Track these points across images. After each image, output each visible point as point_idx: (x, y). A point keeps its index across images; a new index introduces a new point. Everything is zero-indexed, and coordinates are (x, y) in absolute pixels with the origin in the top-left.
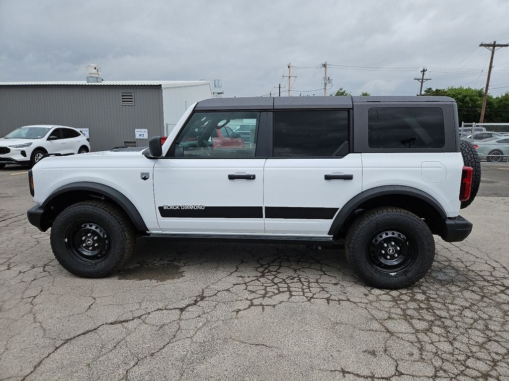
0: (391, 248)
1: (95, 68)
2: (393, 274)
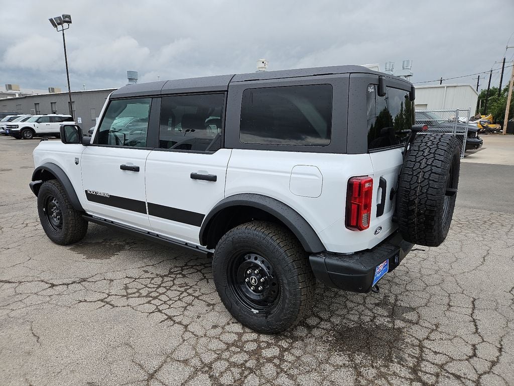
0: (254, 277)
1: (263, 62)
2: (255, 311)
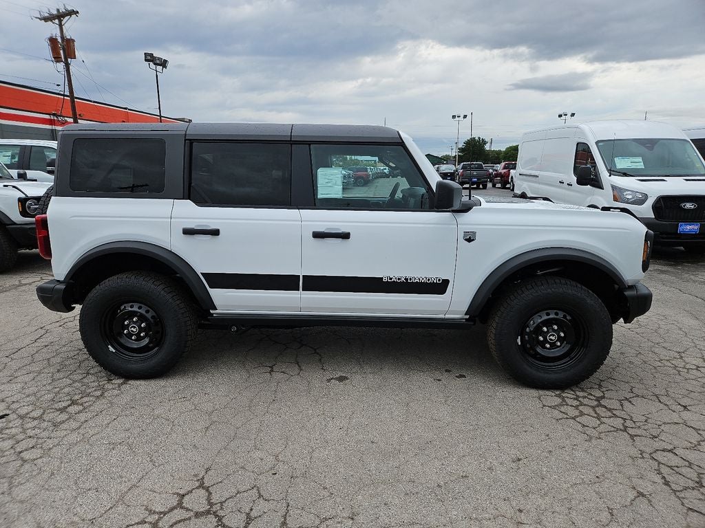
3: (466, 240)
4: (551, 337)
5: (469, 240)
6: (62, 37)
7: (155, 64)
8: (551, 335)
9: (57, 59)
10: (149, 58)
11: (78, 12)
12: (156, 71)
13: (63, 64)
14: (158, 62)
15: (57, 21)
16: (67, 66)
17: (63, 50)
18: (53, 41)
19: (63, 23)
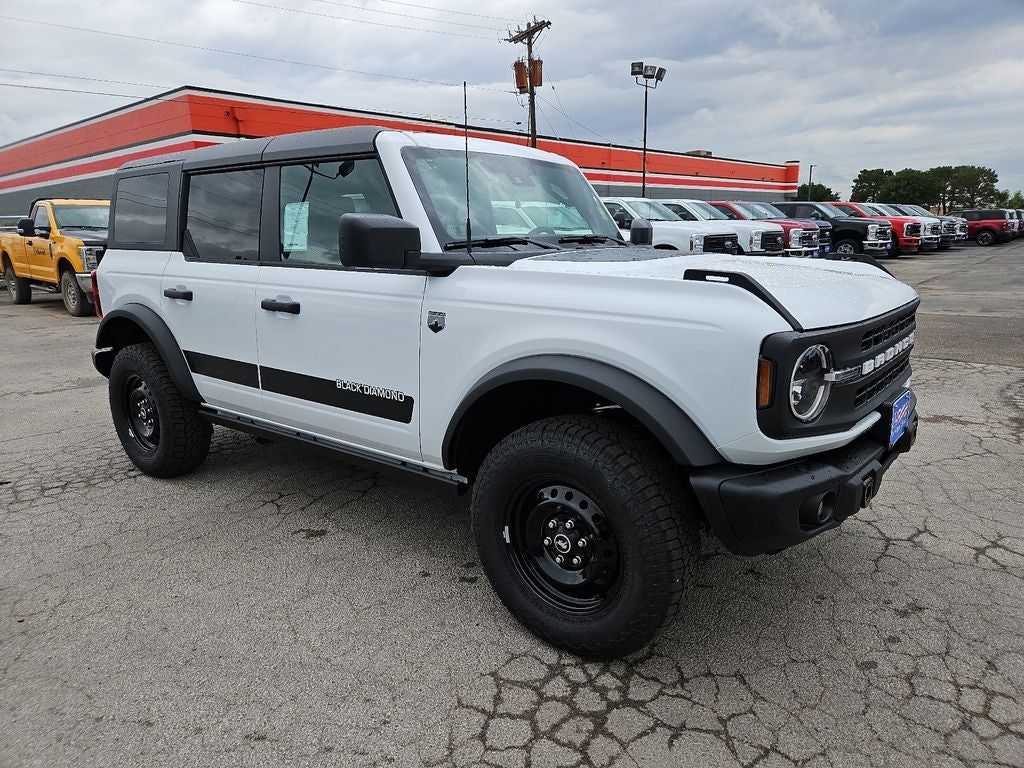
3: (431, 327)
4: (560, 543)
5: (436, 328)
6: (530, 60)
7: (645, 76)
8: (560, 538)
9: (522, 89)
10: (637, 69)
11: (549, 23)
12: (647, 87)
13: (528, 95)
14: (650, 73)
15: (526, 41)
16: (532, 95)
17: (528, 76)
18: (518, 66)
19: (533, 40)
